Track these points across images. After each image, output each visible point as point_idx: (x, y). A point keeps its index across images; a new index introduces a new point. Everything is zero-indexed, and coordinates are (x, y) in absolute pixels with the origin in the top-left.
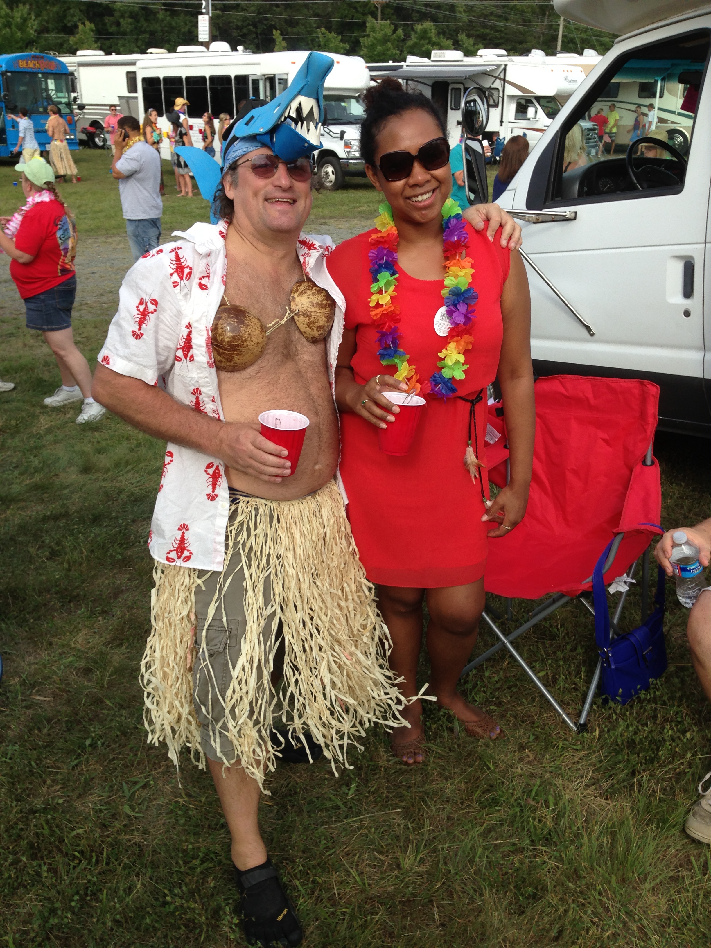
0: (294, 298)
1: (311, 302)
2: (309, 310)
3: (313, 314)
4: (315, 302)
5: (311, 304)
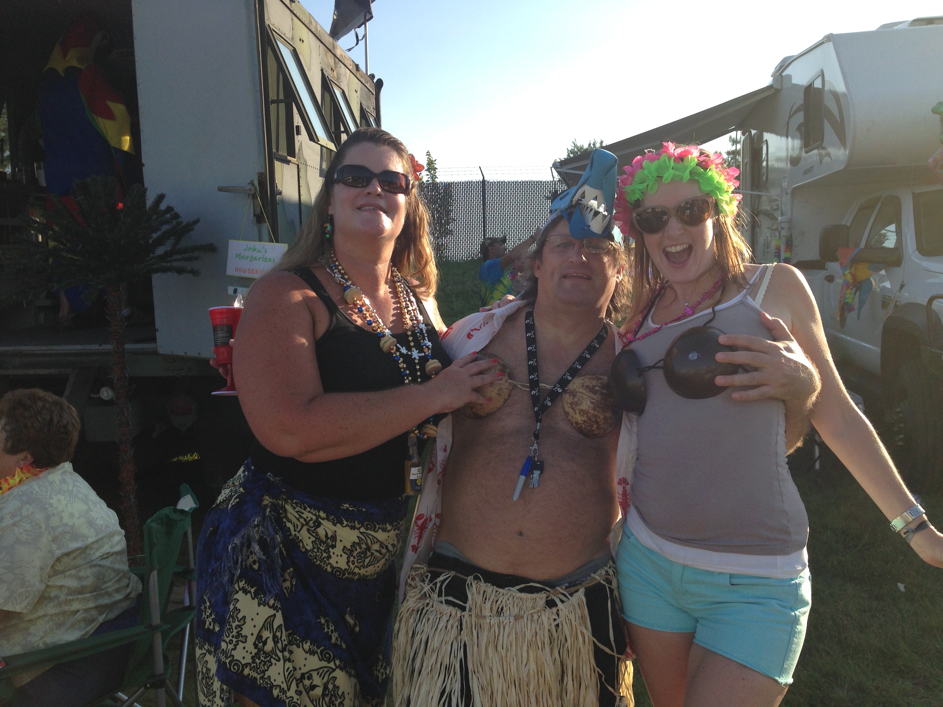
2: (577, 389)
3: (578, 394)
4: (586, 384)
5: (581, 385)
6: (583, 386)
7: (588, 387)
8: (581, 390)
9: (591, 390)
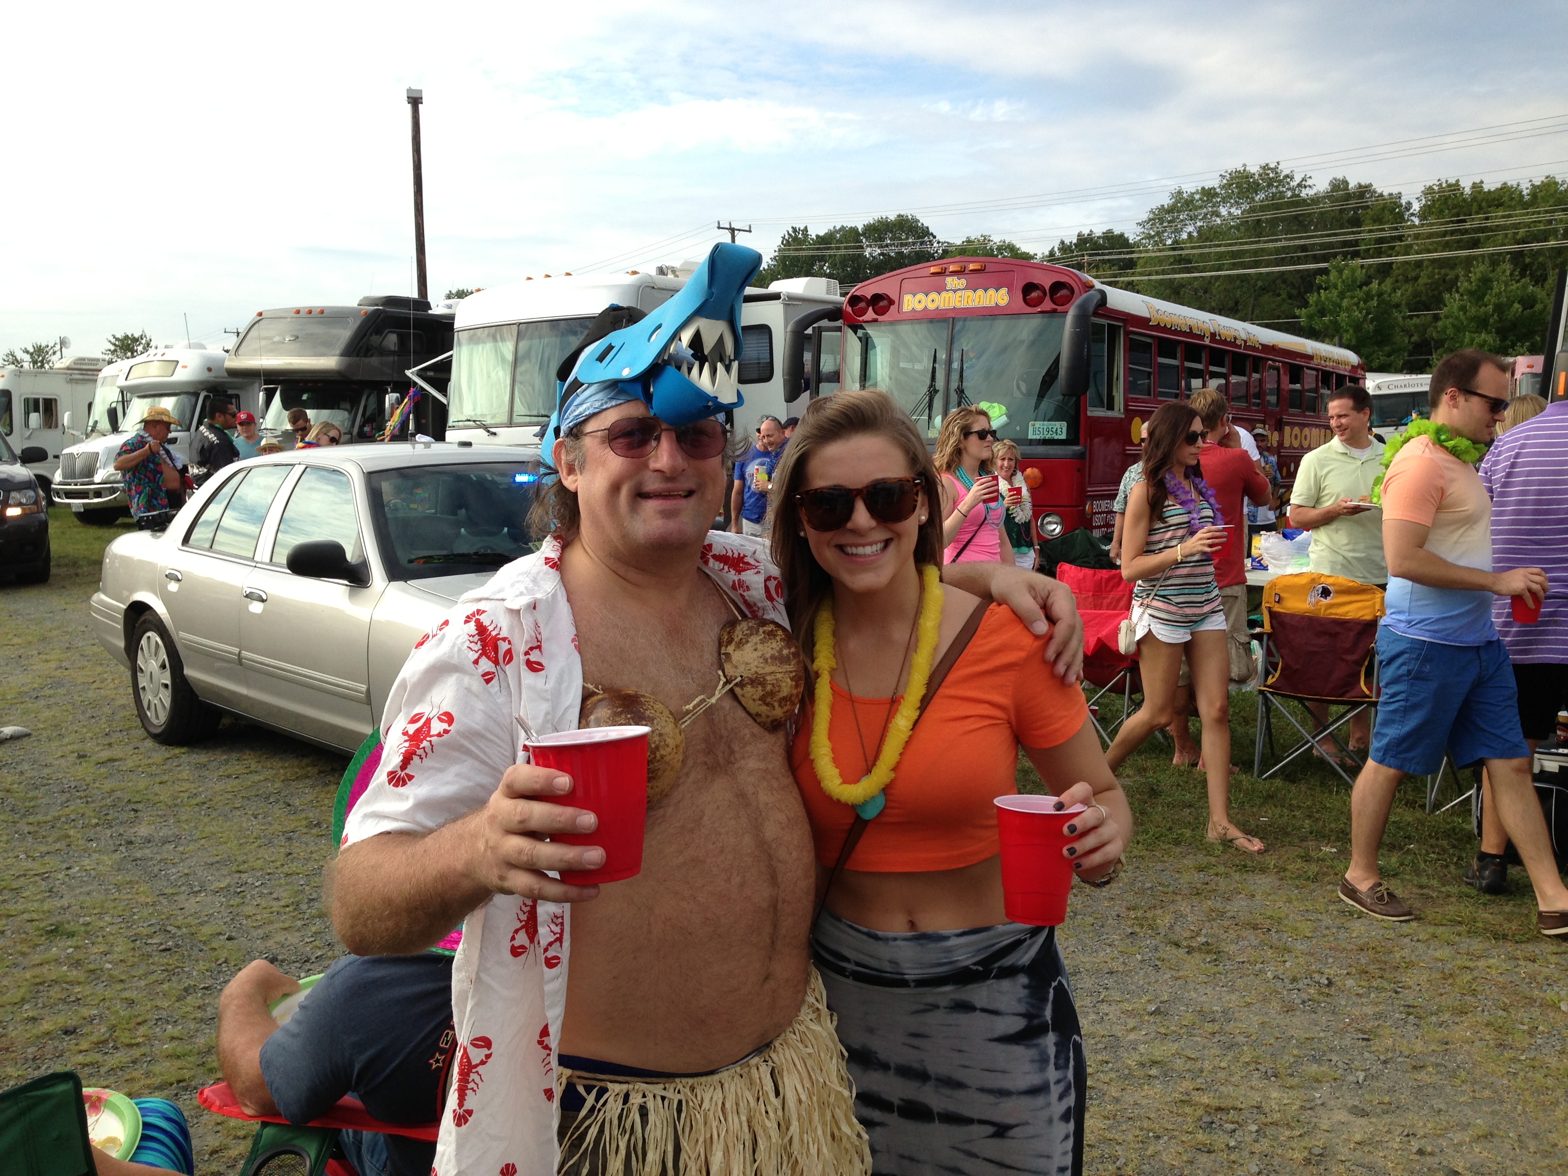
0: (728, 655)
1: (762, 656)
2: (761, 671)
3: (768, 678)
4: (768, 656)
5: (761, 660)
6: (766, 661)
7: (773, 657)
8: (768, 669)
9: (780, 659)
